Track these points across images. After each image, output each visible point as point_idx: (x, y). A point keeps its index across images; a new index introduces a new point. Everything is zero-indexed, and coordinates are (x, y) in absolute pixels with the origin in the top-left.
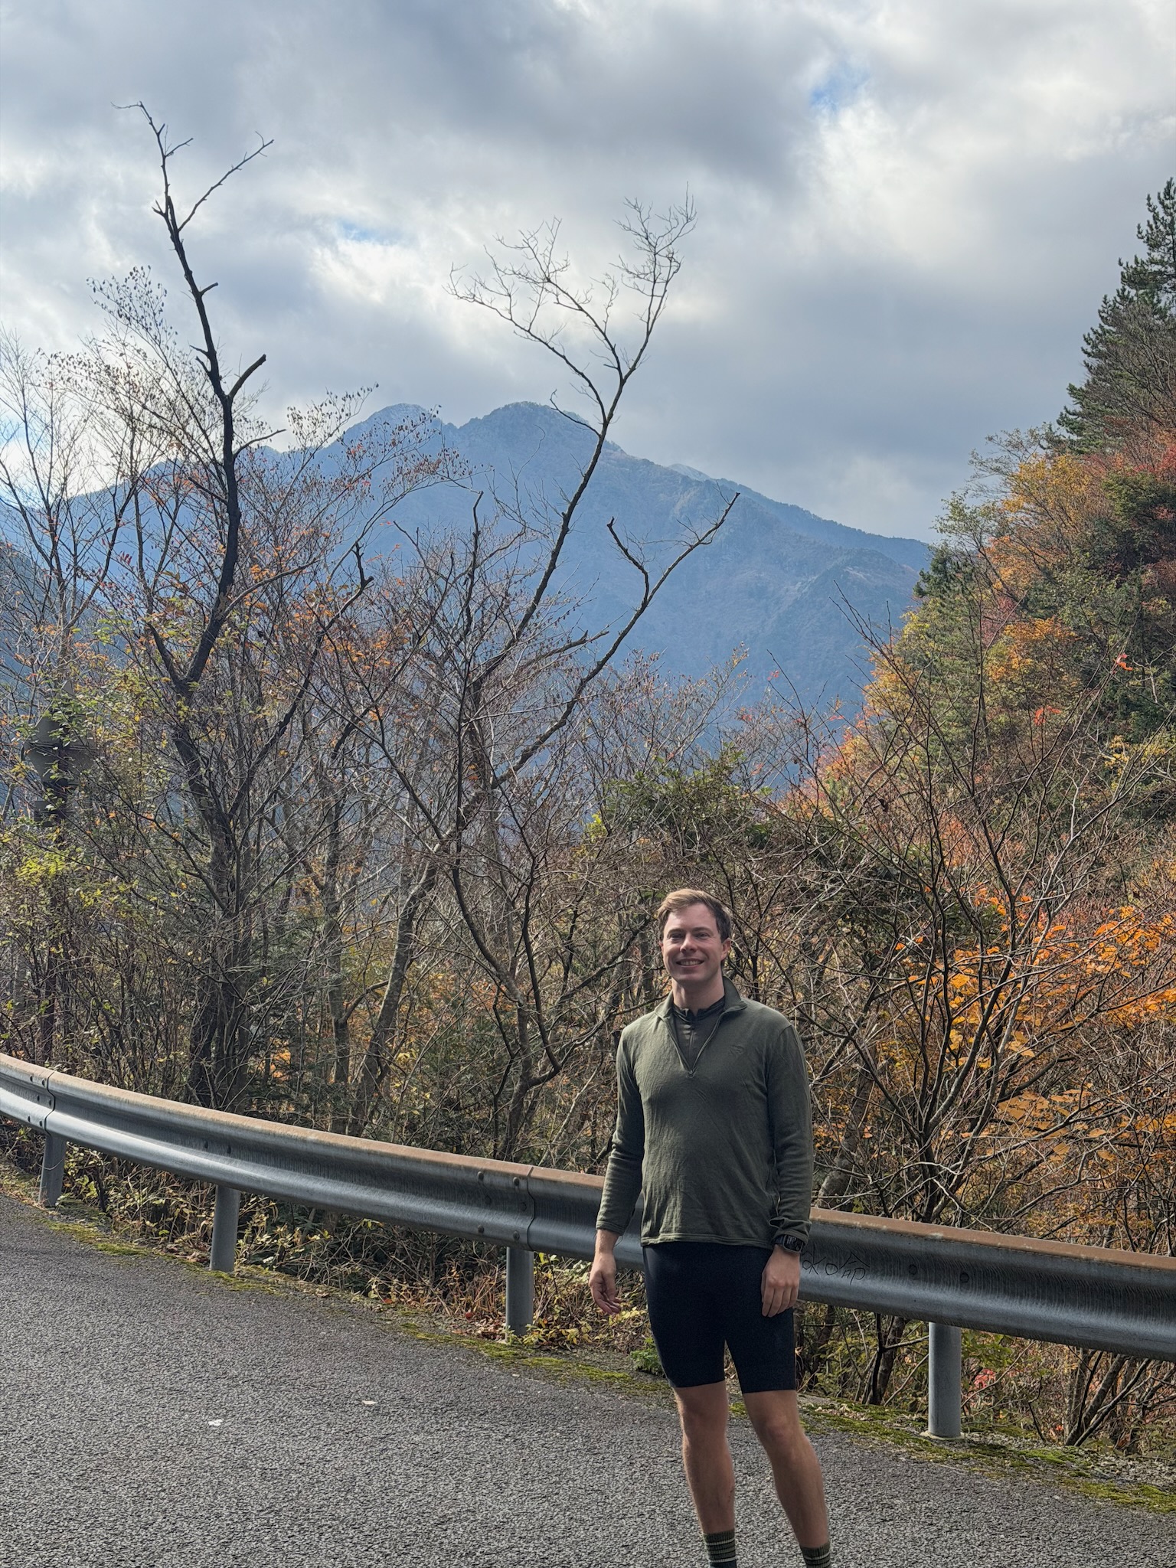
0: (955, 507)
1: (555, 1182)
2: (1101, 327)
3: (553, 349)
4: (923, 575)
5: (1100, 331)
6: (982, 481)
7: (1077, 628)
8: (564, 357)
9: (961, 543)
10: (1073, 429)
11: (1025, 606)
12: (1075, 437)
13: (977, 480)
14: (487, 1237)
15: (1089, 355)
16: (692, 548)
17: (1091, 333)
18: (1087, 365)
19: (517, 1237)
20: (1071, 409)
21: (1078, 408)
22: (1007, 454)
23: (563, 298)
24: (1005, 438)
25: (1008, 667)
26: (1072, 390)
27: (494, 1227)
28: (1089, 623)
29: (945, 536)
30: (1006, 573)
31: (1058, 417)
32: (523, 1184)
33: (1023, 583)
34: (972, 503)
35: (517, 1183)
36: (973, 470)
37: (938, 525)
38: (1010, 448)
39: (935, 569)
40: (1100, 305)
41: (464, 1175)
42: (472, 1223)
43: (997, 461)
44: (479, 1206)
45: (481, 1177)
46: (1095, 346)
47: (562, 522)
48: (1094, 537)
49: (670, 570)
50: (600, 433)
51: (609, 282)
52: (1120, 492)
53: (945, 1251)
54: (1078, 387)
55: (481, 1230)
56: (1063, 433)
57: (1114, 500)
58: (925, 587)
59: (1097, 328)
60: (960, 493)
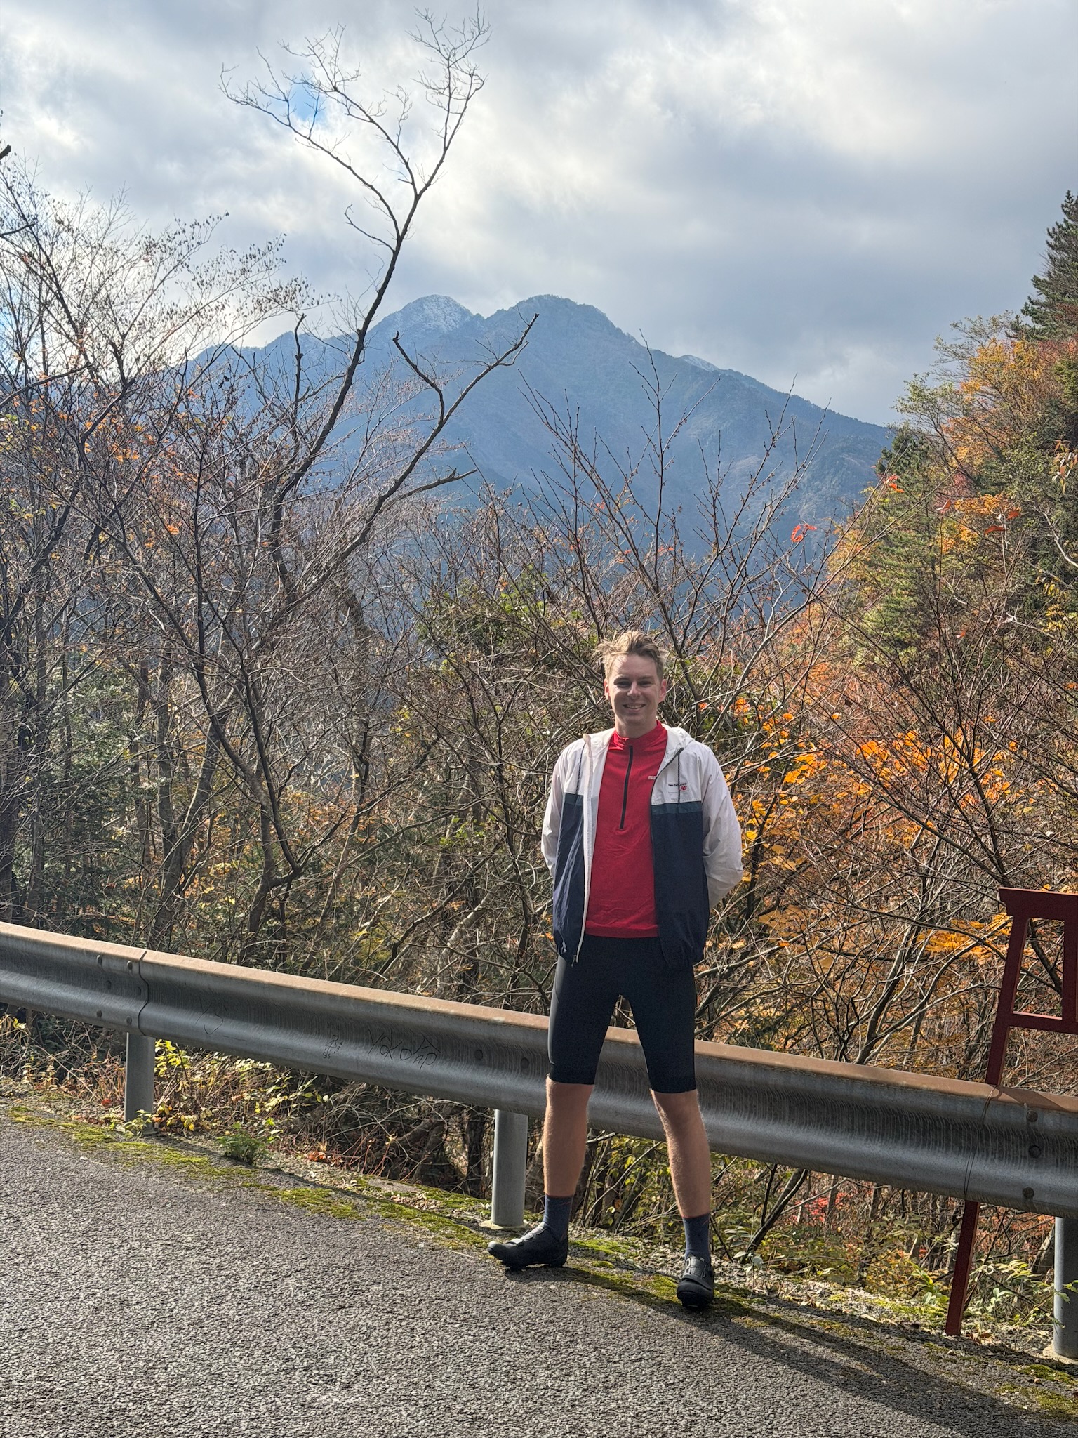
0: (915, 388)
1: (163, 966)
2: (1066, 222)
3: (337, 159)
4: (885, 454)
5: (1064, 226)
6: (946, 366)
7: (1024, 504)
8: (349, 168)
9: (922, 424)
10: (1037, 318)
11: (976, 483)
12: (1039, 327)
13: (941, 365)
14: (105, 1021)
15: (1053, 248)
16: (491, 368)
17: (1056, 227)
18: (1051, 258)
19: (129, 1021)
20: (1034, 298)
21: (1043, 299)
22: (970, 340)
23: (354, 110)
24: (969, 325)
25: (958, 540)
26: (1036, 281)
27: (112, 1012)
28: (1035, 498)
29: (905, 415)
30: (962, 453)
31: (1022, 307)
32: (135, 968)
33: (978, 461)
34: (933, 384)
35: (130, 967)
36: (937, 355)
37: (899, 405)
38: (973, 334)
39: (897, 448)
40: (1063, 200)
41: (85, 959)
42: (92, 1007)
43: (960, 347)
44: (101, 990)
45: (100, 960)
46: (1058, 239)
47: (357, 339)
48: (1044, 418)
49: (468, 389)
50: (394, 249)
51: (402, 94)
52: (1069, 376)
53: (506, 1036)
54: (1042, 278)
55: (100, 1014)
56: (1027, 321)
57: (1064, 383)
58: (888, 464)
59: (1061, 222)
60: (921, 375)
